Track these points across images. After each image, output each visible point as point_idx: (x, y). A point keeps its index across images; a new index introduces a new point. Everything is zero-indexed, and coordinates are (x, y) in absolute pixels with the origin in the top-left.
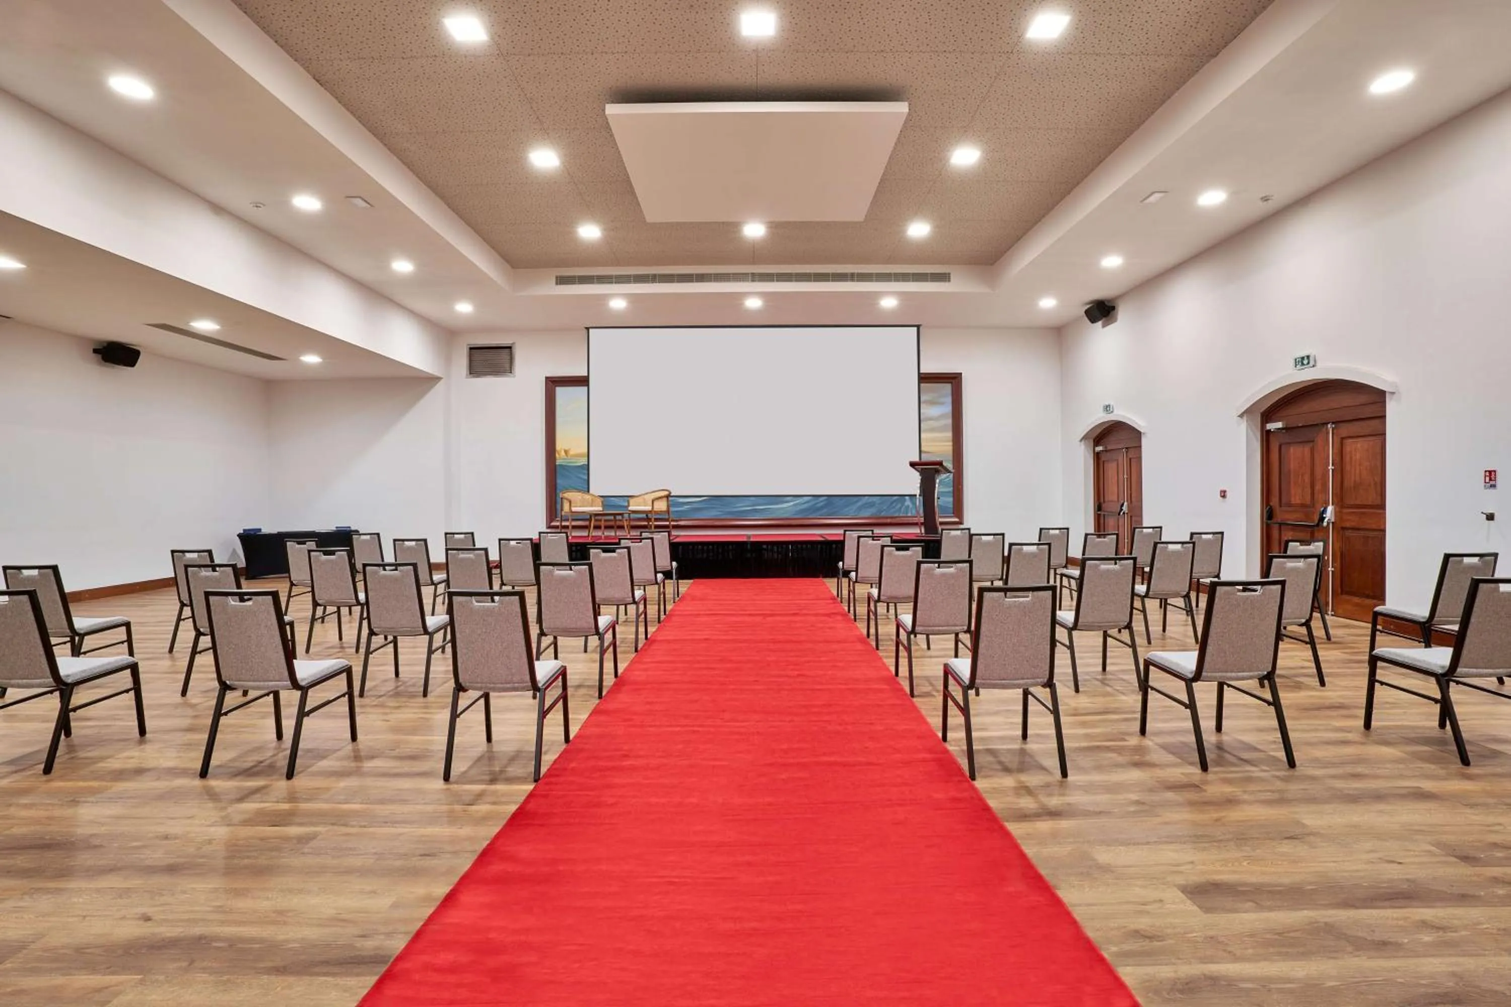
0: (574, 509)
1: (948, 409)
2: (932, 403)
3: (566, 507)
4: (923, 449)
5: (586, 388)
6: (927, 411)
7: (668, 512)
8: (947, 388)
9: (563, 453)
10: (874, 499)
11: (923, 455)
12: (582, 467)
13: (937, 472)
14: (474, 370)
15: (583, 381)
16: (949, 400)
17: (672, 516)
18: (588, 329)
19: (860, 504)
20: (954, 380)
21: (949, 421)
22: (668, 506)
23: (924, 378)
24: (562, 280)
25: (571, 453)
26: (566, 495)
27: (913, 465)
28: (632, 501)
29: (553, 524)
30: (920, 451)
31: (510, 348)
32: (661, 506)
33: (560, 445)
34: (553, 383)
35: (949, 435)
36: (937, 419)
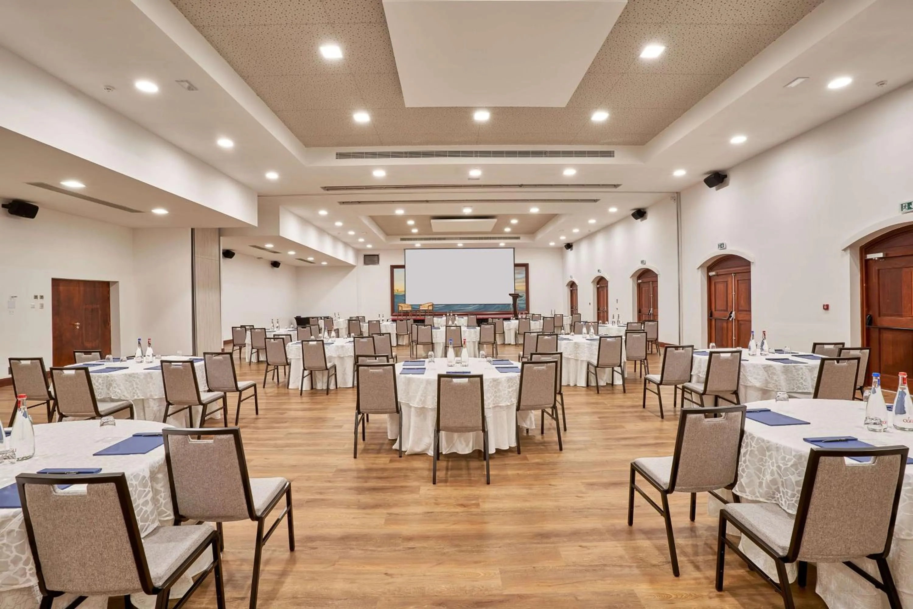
0: (403, 309)
1: (524, 275)
2: (519, 273)
3: (400, 309)
4: (516, 289)
5: (404, 269)
6: (517, 276)
7: (433, 310)
8: (524, 268)
9: (396, 291)
10: (500, 306)
11: (516, 291)
12: (402, 295)
13: (517, 297)
14: (366, 263)
15: (403, 267)
16: (524, 272)
17: (434, 312)
18: (405, 250)
19: (495, 307)
20: (526, 266)
21: (524, 280)
22: (433, 308)
23: (516, 265)
24: (402, 239)
25: (399, 290)
26: (400, 304)
27: (510, 295)
28: (421, 306)
29: (393, 314)
30: (515, 290)
31: (378, 255)
32: (431, 308)
33: (395, 288)
34: (393, 267)
35: (525, 284)
36: (521, 278)
